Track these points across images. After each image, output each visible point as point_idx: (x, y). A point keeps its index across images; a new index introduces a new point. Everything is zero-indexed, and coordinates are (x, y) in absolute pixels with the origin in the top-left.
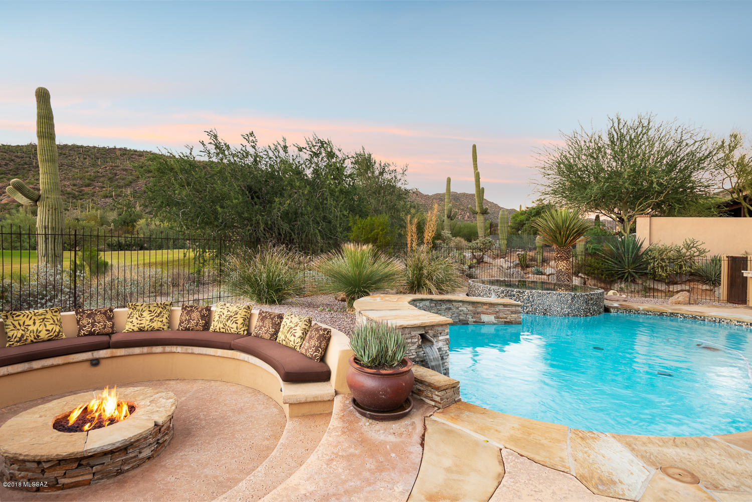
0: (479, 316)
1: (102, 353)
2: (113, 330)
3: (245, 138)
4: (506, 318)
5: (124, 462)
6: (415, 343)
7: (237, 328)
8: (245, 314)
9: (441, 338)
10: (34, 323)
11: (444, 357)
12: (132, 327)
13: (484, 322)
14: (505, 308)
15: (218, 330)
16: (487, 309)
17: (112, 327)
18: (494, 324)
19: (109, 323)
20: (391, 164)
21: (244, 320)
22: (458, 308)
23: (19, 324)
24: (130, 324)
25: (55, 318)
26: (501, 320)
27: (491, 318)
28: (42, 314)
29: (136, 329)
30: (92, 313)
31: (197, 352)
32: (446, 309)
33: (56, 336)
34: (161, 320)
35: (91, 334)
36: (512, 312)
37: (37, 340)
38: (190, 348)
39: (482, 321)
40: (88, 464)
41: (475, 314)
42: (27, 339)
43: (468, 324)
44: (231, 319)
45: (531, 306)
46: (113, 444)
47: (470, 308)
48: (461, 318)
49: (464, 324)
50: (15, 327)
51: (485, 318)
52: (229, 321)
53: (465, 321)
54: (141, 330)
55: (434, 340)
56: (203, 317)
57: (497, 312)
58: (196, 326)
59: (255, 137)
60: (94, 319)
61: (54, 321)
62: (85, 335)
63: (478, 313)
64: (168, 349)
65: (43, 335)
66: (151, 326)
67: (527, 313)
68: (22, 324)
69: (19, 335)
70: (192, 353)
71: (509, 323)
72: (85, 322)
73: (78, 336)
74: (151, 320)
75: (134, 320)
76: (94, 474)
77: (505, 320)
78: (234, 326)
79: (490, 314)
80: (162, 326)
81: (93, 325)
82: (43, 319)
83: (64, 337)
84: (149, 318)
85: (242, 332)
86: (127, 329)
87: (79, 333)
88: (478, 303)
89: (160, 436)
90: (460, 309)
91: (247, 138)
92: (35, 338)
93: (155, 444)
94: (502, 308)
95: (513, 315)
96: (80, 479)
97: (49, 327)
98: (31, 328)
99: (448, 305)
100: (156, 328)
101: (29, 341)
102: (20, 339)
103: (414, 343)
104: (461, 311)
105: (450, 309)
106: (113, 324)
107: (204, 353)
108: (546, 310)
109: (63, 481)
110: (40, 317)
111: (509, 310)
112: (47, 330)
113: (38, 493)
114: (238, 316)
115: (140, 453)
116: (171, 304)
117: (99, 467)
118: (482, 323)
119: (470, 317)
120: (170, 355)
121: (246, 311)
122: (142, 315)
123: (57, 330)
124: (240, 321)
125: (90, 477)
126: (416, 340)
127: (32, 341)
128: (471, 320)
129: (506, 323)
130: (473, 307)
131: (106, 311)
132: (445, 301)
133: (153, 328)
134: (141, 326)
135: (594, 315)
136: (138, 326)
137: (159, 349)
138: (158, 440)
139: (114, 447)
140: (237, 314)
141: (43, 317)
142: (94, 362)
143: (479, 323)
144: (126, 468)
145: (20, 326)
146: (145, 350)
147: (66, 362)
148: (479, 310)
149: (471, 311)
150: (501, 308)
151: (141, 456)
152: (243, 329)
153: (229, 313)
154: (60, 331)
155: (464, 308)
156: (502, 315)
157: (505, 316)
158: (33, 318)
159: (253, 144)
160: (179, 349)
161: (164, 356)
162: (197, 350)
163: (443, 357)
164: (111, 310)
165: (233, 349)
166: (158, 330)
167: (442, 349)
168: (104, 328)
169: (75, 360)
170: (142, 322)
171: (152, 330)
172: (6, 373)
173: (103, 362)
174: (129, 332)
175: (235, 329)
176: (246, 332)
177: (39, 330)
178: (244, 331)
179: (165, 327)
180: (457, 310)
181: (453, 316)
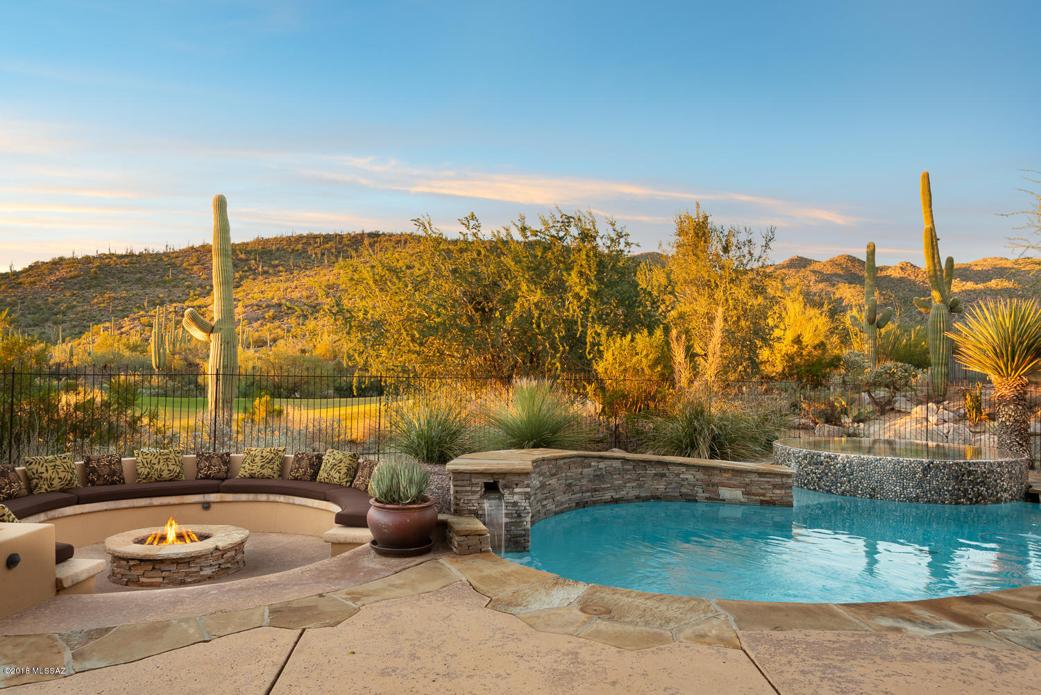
0: (715, 488)
1: (213, 497)
2: (227, 476)
3: (464, 224)
4: (763, 495)
5: (187, 574)
6: (477, 492)
7: (340, 479)
8: (349, 462)
9: (517, 490)
10: (159, 462)
11: (522, 515)
12: (244, 473)
13: (724, 500)
14: (762, 479)
15: (323, 480)
16: (728, 479)
17: (227, 472)
18: (742, 504)
19: (224, 468)
20: (743, 230)
21: (348, 470)
22: (678, 475)
23: (147, 462)
24: (243, 469)
25: (177, 459)
26: (754, 497)
27: (738, 494)
28: (166, 454)
29: (247, 475)
30: (210, 456)
31: (297, 503)
32: (655, 474)
33: (176, 477)
34: (271, 466)
35: (207, 477)
36: (775, 486)
37: (160, 479)
38: (292, 497)
39: (721, 498)
40: (160, 569)
41: (708, 485)
42: (151, 477)
43: (696, 501)
44: (335, 467)
45: (849, 482)
46: (177, 554)
47: (700, 475)
48: (684, 490)
49: (689, 501)
50: (144, 465)
51: (725, 493)
52: (333, 470)
53: (691, 495)
54: (252, 477)
55: (506, 492)
56: (312, 465)
57: (748, 485)
58: (304, 475)
59: (477, 221)
60: (210, 462)
61: (176, 462)
62: (202, 478)
63: (713, 485)
64: (272, 497)
65: (165, 474)
66: (261, 473)
67: (843, 494)
68: (149, 462)
69: (146, 473)
70: (293, 504)
71: (771, 503)
72: (202, 464)
73: (196, 479)
74: (262, 466)
75: (247, 465)
76: (164, 578)
77: (761, 498)
78: (338, 475)
79: (735, 486)
80: (272, 474)
81: (209, 468)
82: (167, 459)
83: (183, 478)
84: (260, 464)
85: (344, 483)
86: (240, 475)
87: (197, 476)
88: (714, 468)
89: (222, 561)
90: (682, 476)
91: (466, 222)
92: (158, 477)
93: (217, 567)
94: (757, 479)
95: (778, 491)
96: (154, 580)
97: (171, 467)
98: (155, 466)
99: (659, 470)
100: (266, 475)
101: (153, 479)
102: (147, 476)
103: (474, 493)
104: (683, 480)
105: (663, 475)
106: (228, 470)
107: (304, 504)
108: (874, 489)
109: (142, 580)
110: (164, 457)
111: (769, 482)
112: (168, 470)
113: (127, 587)
114: (342, 464)
115: (201, 570)
116: (284, 450)
117: (167, 573)
118: (721, 500)
119: (700, 491)
120: (275, 505)
121: (351, 459)
122: (254, 460)
123: (178, 471)
124: (344, 470)
125: (161, 580)
126: (479, 489)
127: (156, 479)
128: (701, 494)
129: (763, 503)
130: (704, 474)
131: (223, 455)
132: (652, 463)
133: (264, 475)
134: (252, 472)
135: (977, 502)
136: (249, 472)
137: (263, 497)
138: (220, 564)
139: (178, 557)
140: (341, 462)
141: (167, 456)
142: (205, 505)
143: (715, 500)
144: (189, 580)
145: (148, 464)
146: (251, 497)
147: (181, 502)
148: (716, 479)
149: (702, 480)
150: (755, 478)
151: (202, 573)
152: (345, 480)
153: (334, 461)
154: (180, 472)
155: (689, 476)
156: (755, 489)
157: (761, 491)
158: (159, 457)
159: (474, 231)
160: (281, 498)
161: (268, 505)
162: (298, 500)
163: (520, 514)
164: (228, 454)
165: (328, 501)
166: (268, 478)
167: (519, 504)
168: (219, 472)
169: (188, 501)
170: (253, 468)
171: (262, 478)
172: (132, 505)
173: (213, 506)
174: (241, 478)
175: (337, 480)
176: (348, 484)
177: (162, 469)
178: (347, 482)
179: (276, 475)
180: (677, 479)
181: (670, 486)
